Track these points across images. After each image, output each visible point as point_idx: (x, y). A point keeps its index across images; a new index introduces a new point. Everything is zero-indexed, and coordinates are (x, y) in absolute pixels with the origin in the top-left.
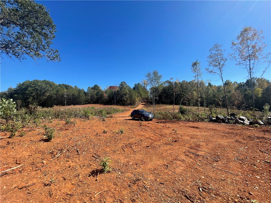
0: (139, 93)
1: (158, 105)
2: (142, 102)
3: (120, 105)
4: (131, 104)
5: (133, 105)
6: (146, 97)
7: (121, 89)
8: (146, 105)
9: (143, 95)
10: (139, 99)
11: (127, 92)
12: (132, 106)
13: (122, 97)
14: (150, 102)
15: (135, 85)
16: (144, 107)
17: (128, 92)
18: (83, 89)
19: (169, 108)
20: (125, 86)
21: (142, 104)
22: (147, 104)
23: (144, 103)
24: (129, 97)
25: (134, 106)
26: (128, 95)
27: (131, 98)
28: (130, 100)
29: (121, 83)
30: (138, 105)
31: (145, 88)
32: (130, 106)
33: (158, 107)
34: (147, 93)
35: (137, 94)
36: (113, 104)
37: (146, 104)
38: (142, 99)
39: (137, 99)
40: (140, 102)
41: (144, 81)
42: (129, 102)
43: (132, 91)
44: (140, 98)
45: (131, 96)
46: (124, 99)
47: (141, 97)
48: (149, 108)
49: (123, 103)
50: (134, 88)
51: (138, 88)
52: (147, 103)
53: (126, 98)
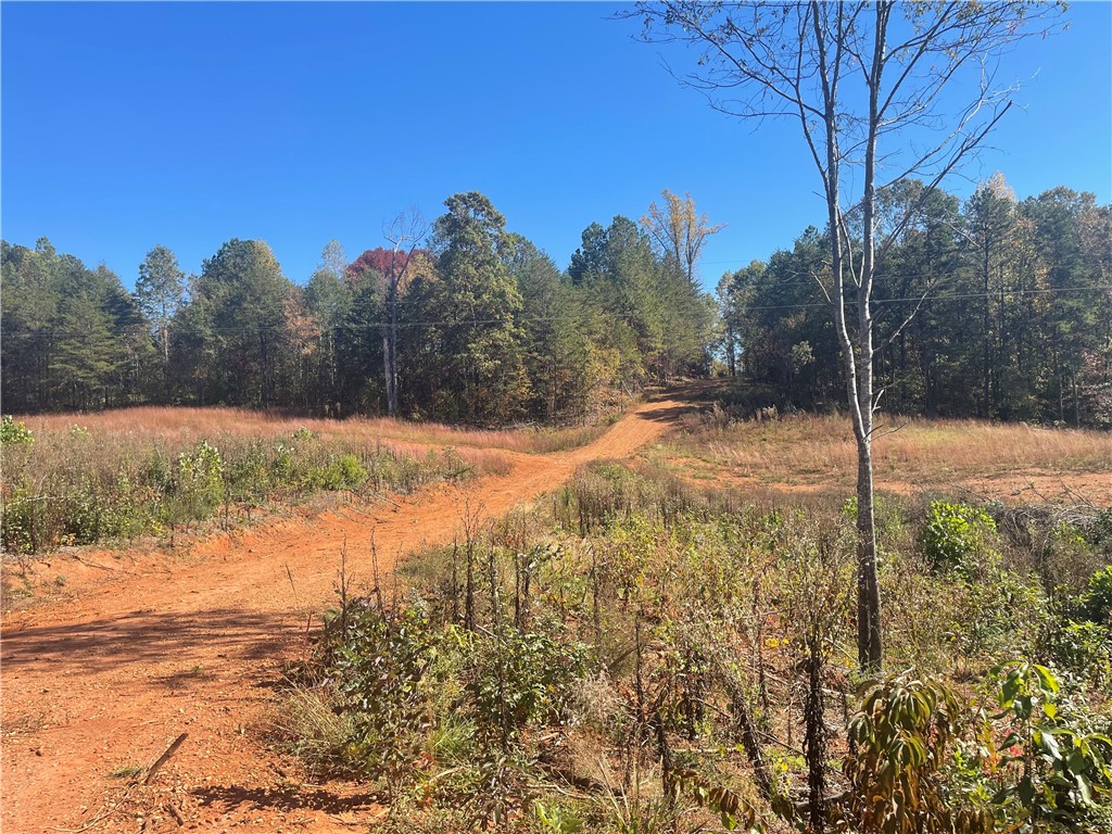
0: (621, 307)
1: (813, 424)
2: (647, 398)
3: (431, 418)
4: (537, 412)
5: (562, 422)
6: (687, 347)
7: (445, 263)
8: (689, 420)
9: (654, 327)
10: (623, 369)
11: (502, 294)
12: (550, 434)
13: (454, 340)
14: (723, 395)
15: (585, 237)
16: (664, 438)
17: (510, 291)
18: (102, 269)
19: (935, 454)
20: (484, 237)
21: (647, 416)
22: (702, 411)
23: (669, 404)
24: (525, 343)
25: (571, 433)
26: (509, 326)
27: (545, 350)
28: (531, 373)
29: (450, 203)
30: (612, 422)
31: (679, 273)
32: (526, 431)
33: (808, 437)
34: (700, 318)
35: (598, 318)
36: (376, 407)
37: (688, 410)
38: (651, 368)
39: (601, 368)
40: (630, 398)
41: (674, 210)
42: (524, 391)
43: (555, 285)
44: (633, 352)
45: (543, 336)
46: (472, 360)
47: (644, 349)
48: (718, 452)
49: (462, 402)
50: (578, 270)
51: (613, 268)
52: (692, 399)
53: (494, 350)
